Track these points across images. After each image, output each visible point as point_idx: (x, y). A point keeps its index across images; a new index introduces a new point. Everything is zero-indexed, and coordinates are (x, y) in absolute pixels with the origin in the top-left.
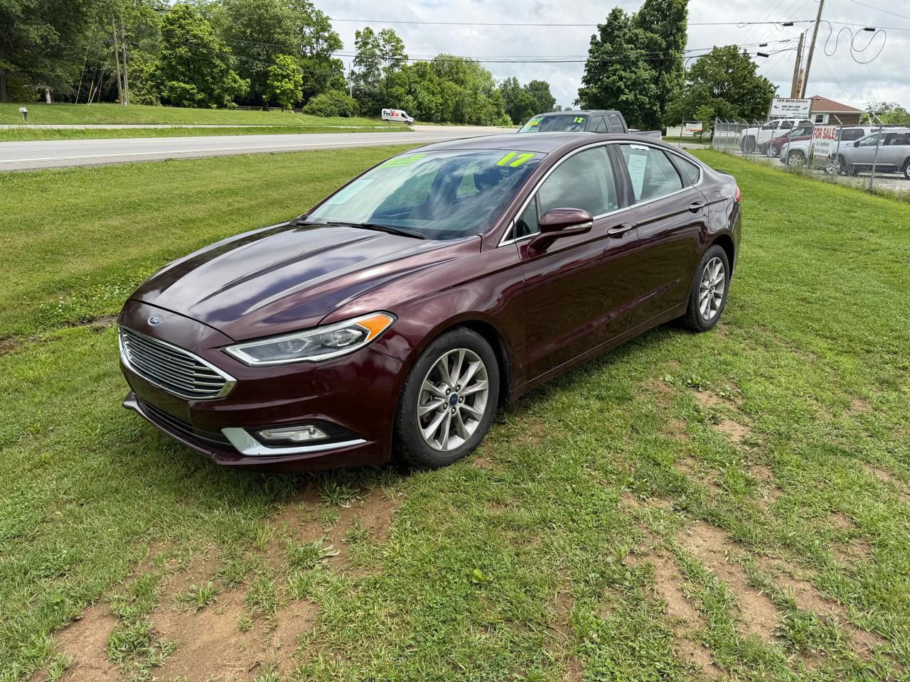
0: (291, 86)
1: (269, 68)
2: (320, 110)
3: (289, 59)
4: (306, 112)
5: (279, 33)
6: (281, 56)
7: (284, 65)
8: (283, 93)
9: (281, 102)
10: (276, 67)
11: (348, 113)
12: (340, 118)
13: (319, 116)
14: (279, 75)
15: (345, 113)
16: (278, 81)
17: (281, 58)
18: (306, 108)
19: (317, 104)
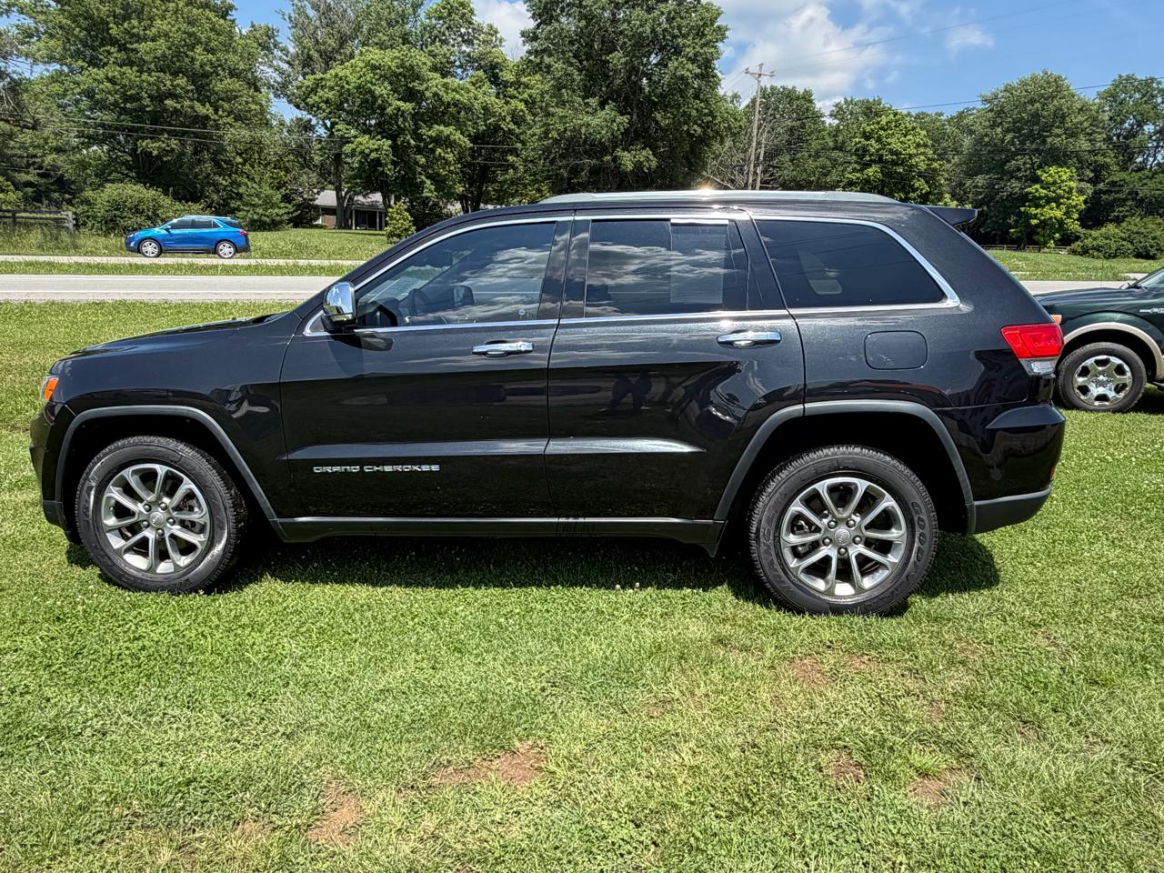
0: (1058, 214)
1: (1030, 189)
2: (1098, 249)
3: (1065, 173)
4: (1074, 252)
5: (1059, 136)
6: (1052, 170)
7: (1054, 183)
8: (1044, 224)
9: (1036, 237)
10: (1038, 186)
11: (1153, 251)
12: (1134, 260)
13: (1093, 257)
14: (1041, 198)
15: (1148, 252)
16: (1037, 207)
17: (1051, 173)
18: (1076, 245)
19: (1095, 239)
